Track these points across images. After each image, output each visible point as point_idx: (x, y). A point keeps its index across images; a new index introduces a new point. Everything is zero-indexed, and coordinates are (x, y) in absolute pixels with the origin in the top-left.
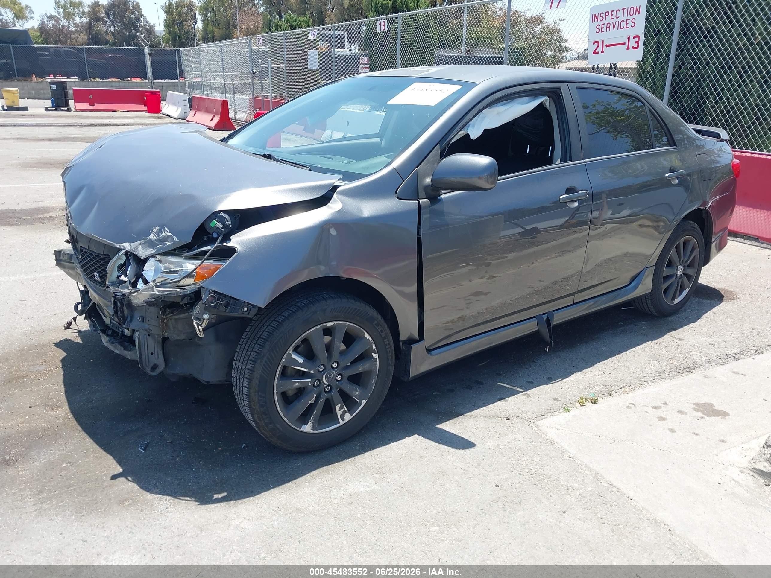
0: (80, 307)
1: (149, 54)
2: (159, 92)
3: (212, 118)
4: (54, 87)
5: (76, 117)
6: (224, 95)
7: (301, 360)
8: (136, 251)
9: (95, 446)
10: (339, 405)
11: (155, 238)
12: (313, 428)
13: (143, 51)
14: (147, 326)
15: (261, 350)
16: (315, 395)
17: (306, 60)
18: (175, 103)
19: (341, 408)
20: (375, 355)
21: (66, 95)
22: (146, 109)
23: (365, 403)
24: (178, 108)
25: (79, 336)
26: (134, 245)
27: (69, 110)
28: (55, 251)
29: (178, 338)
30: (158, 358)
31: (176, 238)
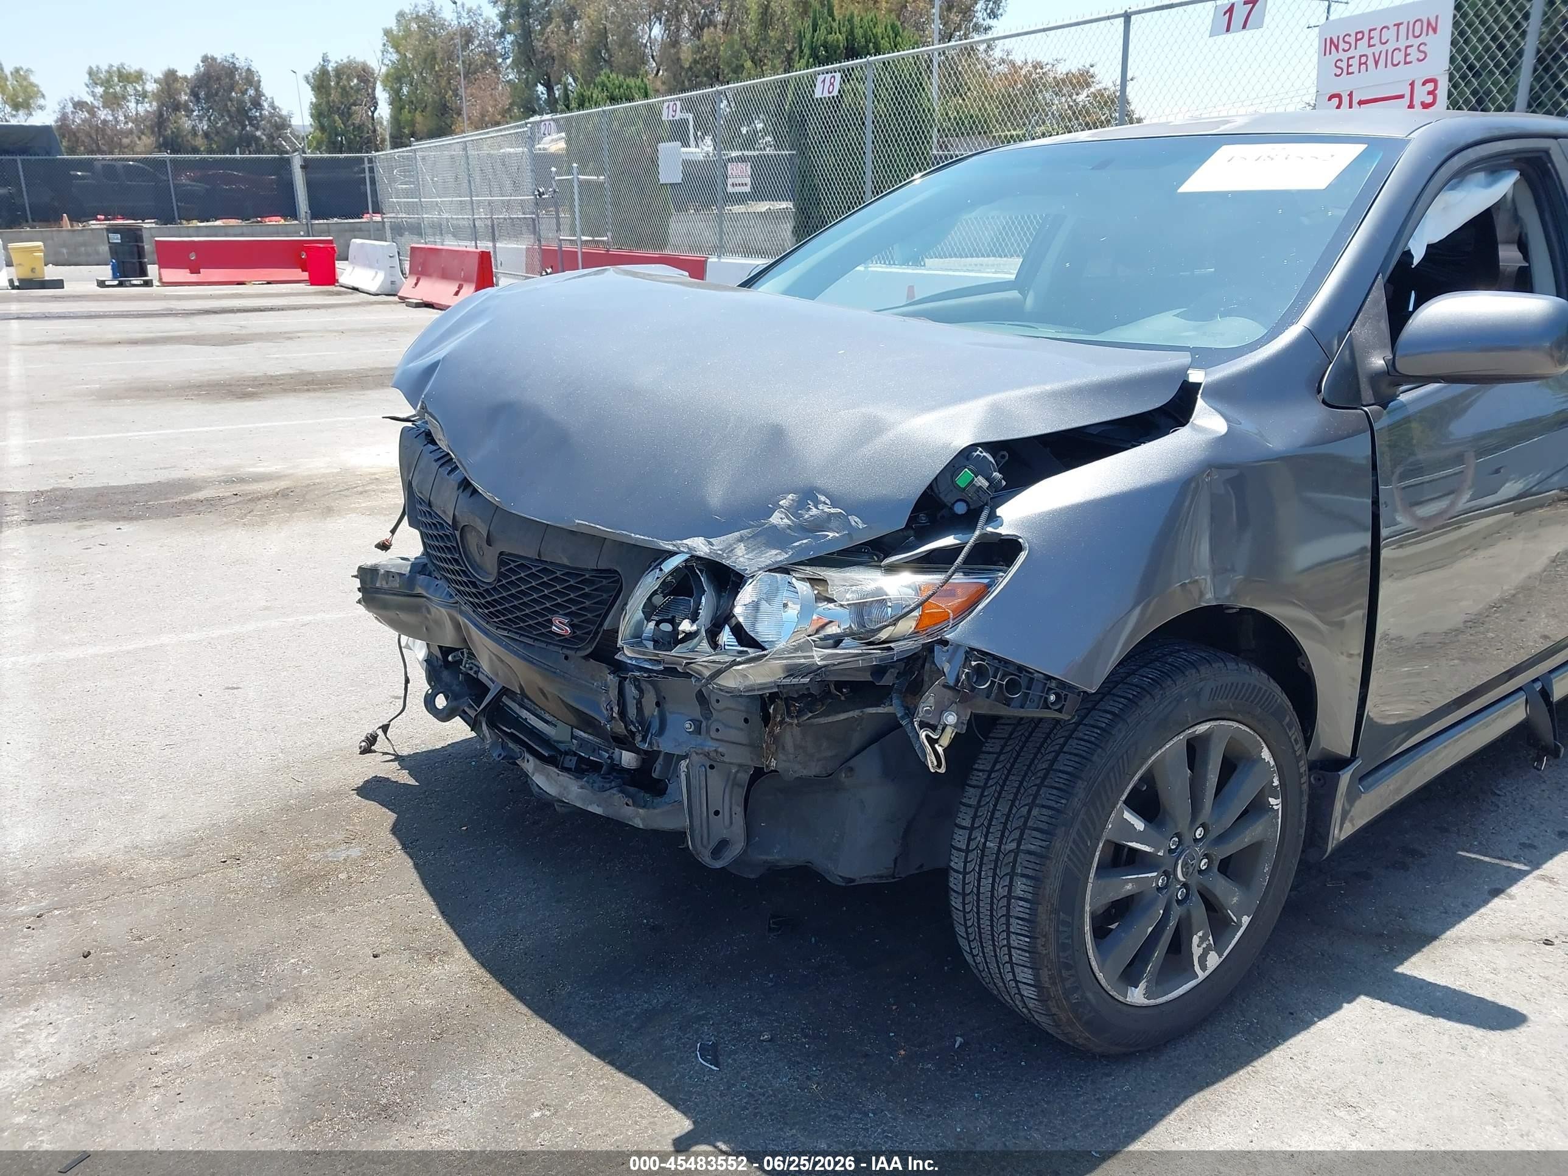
0: (441, 702)
1: (302, 167)
2: (331, 242)
3: (456, 289)
4: (116, 238)
5: (166, 298)
6: (473, 243)
7: (1139, 825)
8: (729, 558)
9: (586, 1056)
10: (1200, 934)
11: (789, 523)
12: (1148, 995)
13: (288, 162)
14: (710, 746)
15: (1063, 801)
16: (1161, 912)
17: (654, 162)
18: (369, 263)
19: (1202, 939)
20: (1275, 802)
21: (140, 252)
22: (307, 278)
23: (1247, 923)
24: (377, 273)
25: (403, 768)
26: (719, 543)
27: (148, 284)
28: (360, 568)
29: (805, 773)
30: (731, 823)
31: (857, 519)
